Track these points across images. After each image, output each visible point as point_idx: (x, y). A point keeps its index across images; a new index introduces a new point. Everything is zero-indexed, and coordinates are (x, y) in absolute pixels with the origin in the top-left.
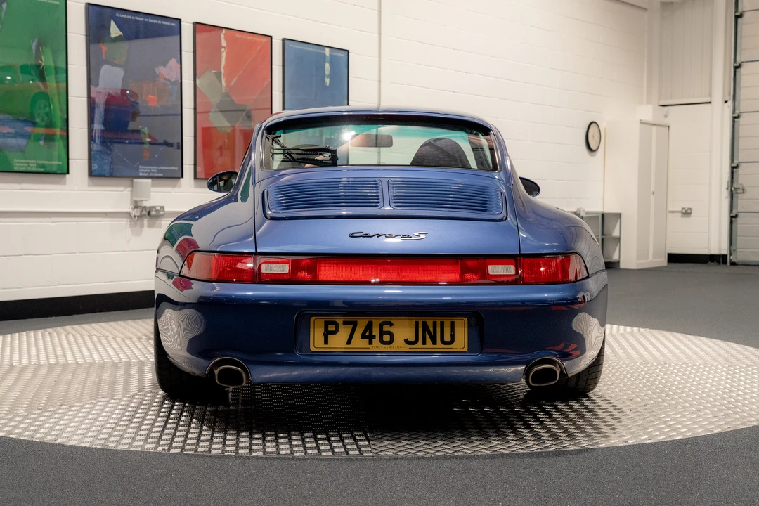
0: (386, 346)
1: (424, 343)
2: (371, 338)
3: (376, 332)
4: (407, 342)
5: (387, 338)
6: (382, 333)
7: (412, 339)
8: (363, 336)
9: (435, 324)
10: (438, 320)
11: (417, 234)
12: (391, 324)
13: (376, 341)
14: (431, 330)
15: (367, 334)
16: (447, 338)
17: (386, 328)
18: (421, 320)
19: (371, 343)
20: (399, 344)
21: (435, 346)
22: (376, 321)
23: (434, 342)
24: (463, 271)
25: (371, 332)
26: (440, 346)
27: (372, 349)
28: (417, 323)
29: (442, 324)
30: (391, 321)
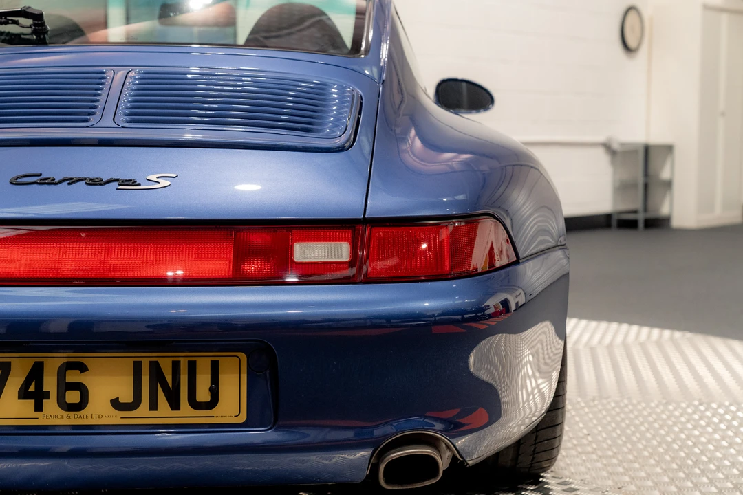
0: (72, 414)
1: (153, 406)
2: (38, 398)
3: (50, 384)
4: (116, 404)
5: (73, 397)
6: (63, 387)
7: (127, 397)
8: (24, 394)
9: (176, 366)
10: (184, 359)
11: (153, 177)
12: (83, 368)
13: (51, 405)
14: (169, 379)
15: (32, 388)
16: (203, 395)
17: (72, 376)
18: (146, 359)
19: (39, 408)
20: (99, 411)
21: (176, 413)
22: (53, 363)
23: (175, 405)
24: (241, 256)
25: (40, 385)
26: (186, 413)
27: (41, 420)
28: (137, 368)
29: (192, 367)
30: (85, 361)
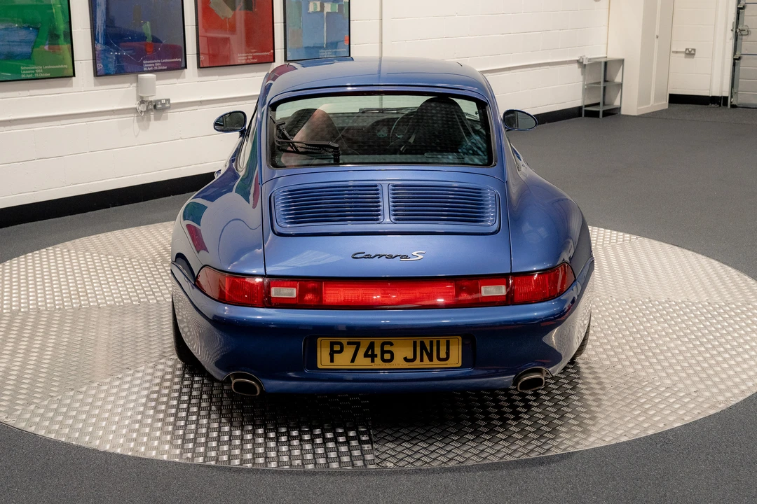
0: (387, 364)
1: (422, 360)
2: (373, 357)
3: (377, 351)
4: (406, 359)
5: (387, 356)
6: (383, 352)
7: (410, 356)
8: (366, 355)
9: (431, 343)
10: (435, 339)
11: (415, 253)
12: (391, 344)
13: (378, 360)
14: (428, 348)
15: (370, 353)
16: (443, 355)
17: (387, 348)
18: (418, 340)
19: (373, 361)
20: (398, 362)
21: (431, 363)
22: (378, 342)
23: (431, 359)
24: (459, 291)
25: (373, 351)
26: (436, 362)
27: (374, 366)
28: (415, 344)
29: (438, 343)
30: (392, 341)
